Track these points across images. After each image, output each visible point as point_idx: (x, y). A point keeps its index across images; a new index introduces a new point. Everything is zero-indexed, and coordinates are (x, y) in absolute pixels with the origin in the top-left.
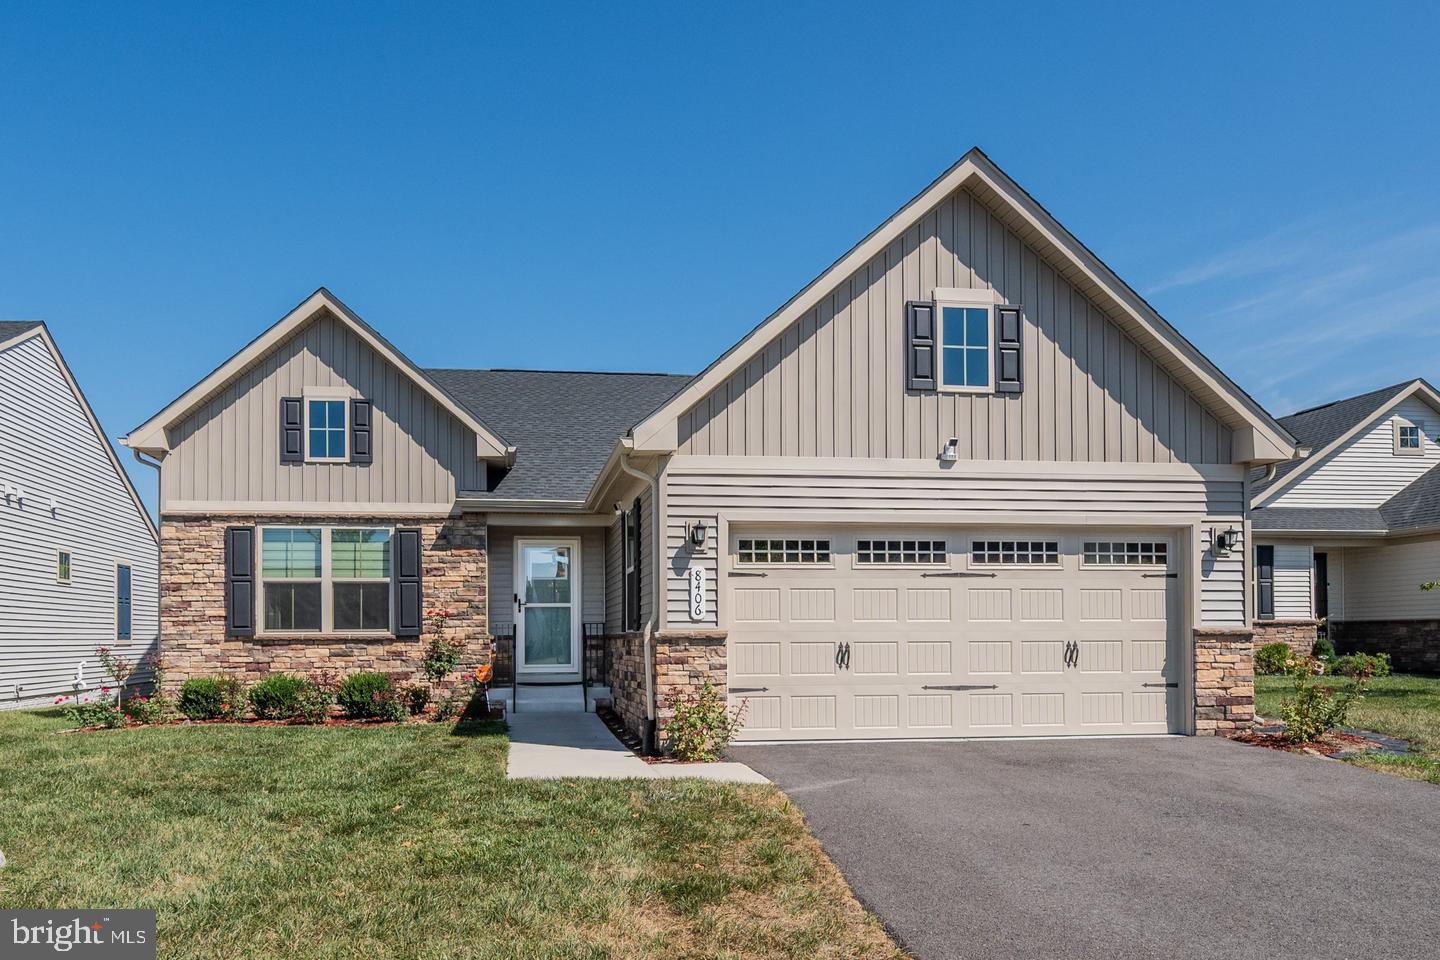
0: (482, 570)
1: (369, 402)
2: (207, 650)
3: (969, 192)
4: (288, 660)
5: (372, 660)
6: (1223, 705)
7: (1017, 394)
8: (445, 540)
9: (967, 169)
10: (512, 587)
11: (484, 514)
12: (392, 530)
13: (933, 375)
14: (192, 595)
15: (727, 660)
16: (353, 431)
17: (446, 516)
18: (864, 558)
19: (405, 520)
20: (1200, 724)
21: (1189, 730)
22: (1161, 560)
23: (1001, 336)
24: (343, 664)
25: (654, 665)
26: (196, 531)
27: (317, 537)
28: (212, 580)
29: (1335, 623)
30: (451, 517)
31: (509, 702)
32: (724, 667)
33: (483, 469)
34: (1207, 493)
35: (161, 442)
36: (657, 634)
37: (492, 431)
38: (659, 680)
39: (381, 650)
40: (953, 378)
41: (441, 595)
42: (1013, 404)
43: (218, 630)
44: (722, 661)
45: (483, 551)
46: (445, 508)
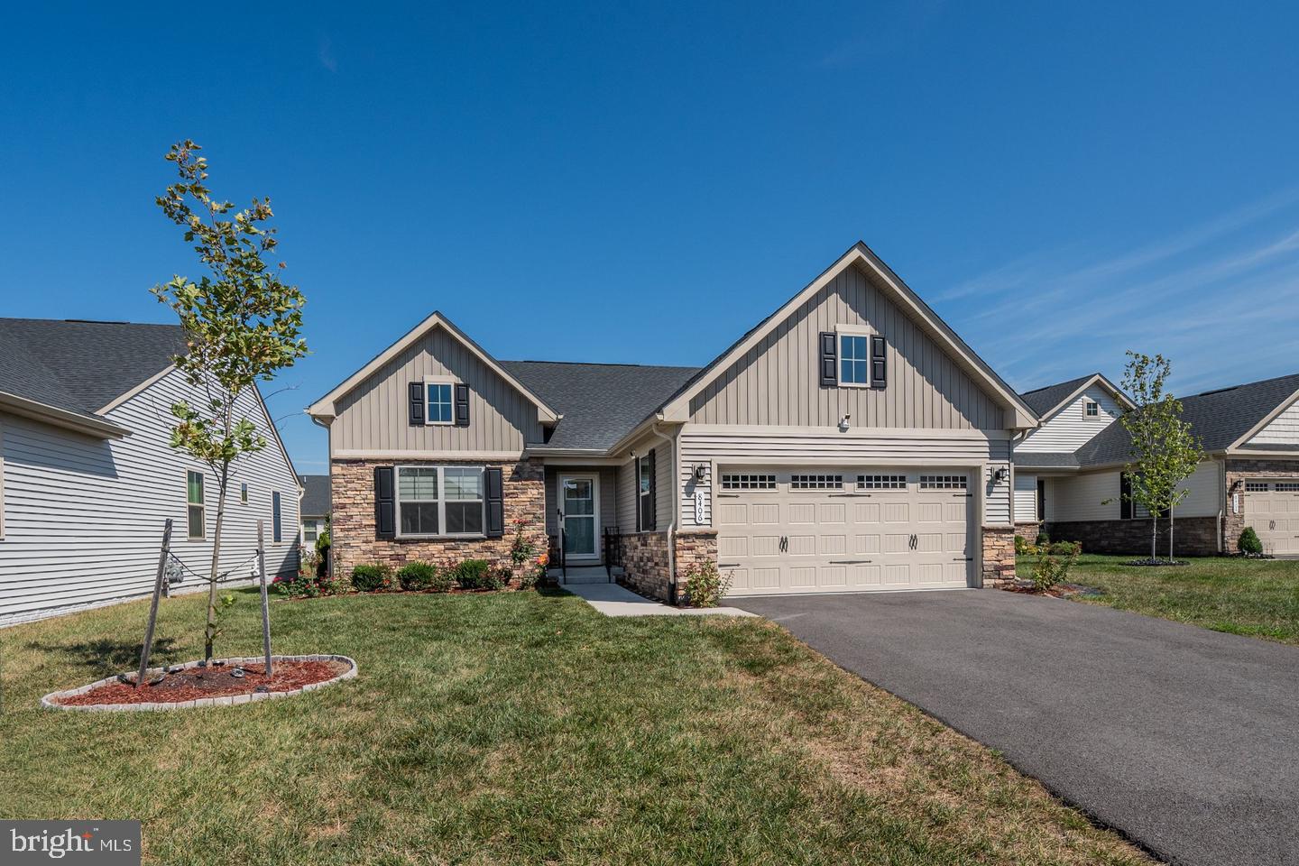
0: (542, 494)
1: (467, 386)
2: (364, 547)
3: (857, 267)
4: (417, 553)
5: (472, 553)
6: (998, 570)
7: (883, 388)
8: (518, 475)
9: (856, 253)
10: (556, 504)
11: (542, 458)
12: (483, 469)
13: (835, 376)
14: (354, 511)
15: (718, 548)
16: (457, 405)
17: (518, 459)
18: (795, 486)
19: (492, 462)
20: (986, 582)
21: (979, 584)
22: (964, 486)
23: (874, 354)
24: (453, 555)
25: (674, 551)
26: (355, 470)
27: (434, 473)
28: (366, 501)
29: (1050, 524)
30: (521, 460)
31: (561, 578)
32: (716, 552)
33: (542, 428)
34: (989, 447)
35: (331, 411)
36: (677, 532)
37: (548, 404)
38: (678, 560)
39: (477, 546)
40: (847, 378)
41: (516, 510)
42: (881, 394)
43: (370, 533)
44: (715, 548)
45: (542, 482)
46: (517, 455)
